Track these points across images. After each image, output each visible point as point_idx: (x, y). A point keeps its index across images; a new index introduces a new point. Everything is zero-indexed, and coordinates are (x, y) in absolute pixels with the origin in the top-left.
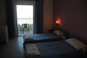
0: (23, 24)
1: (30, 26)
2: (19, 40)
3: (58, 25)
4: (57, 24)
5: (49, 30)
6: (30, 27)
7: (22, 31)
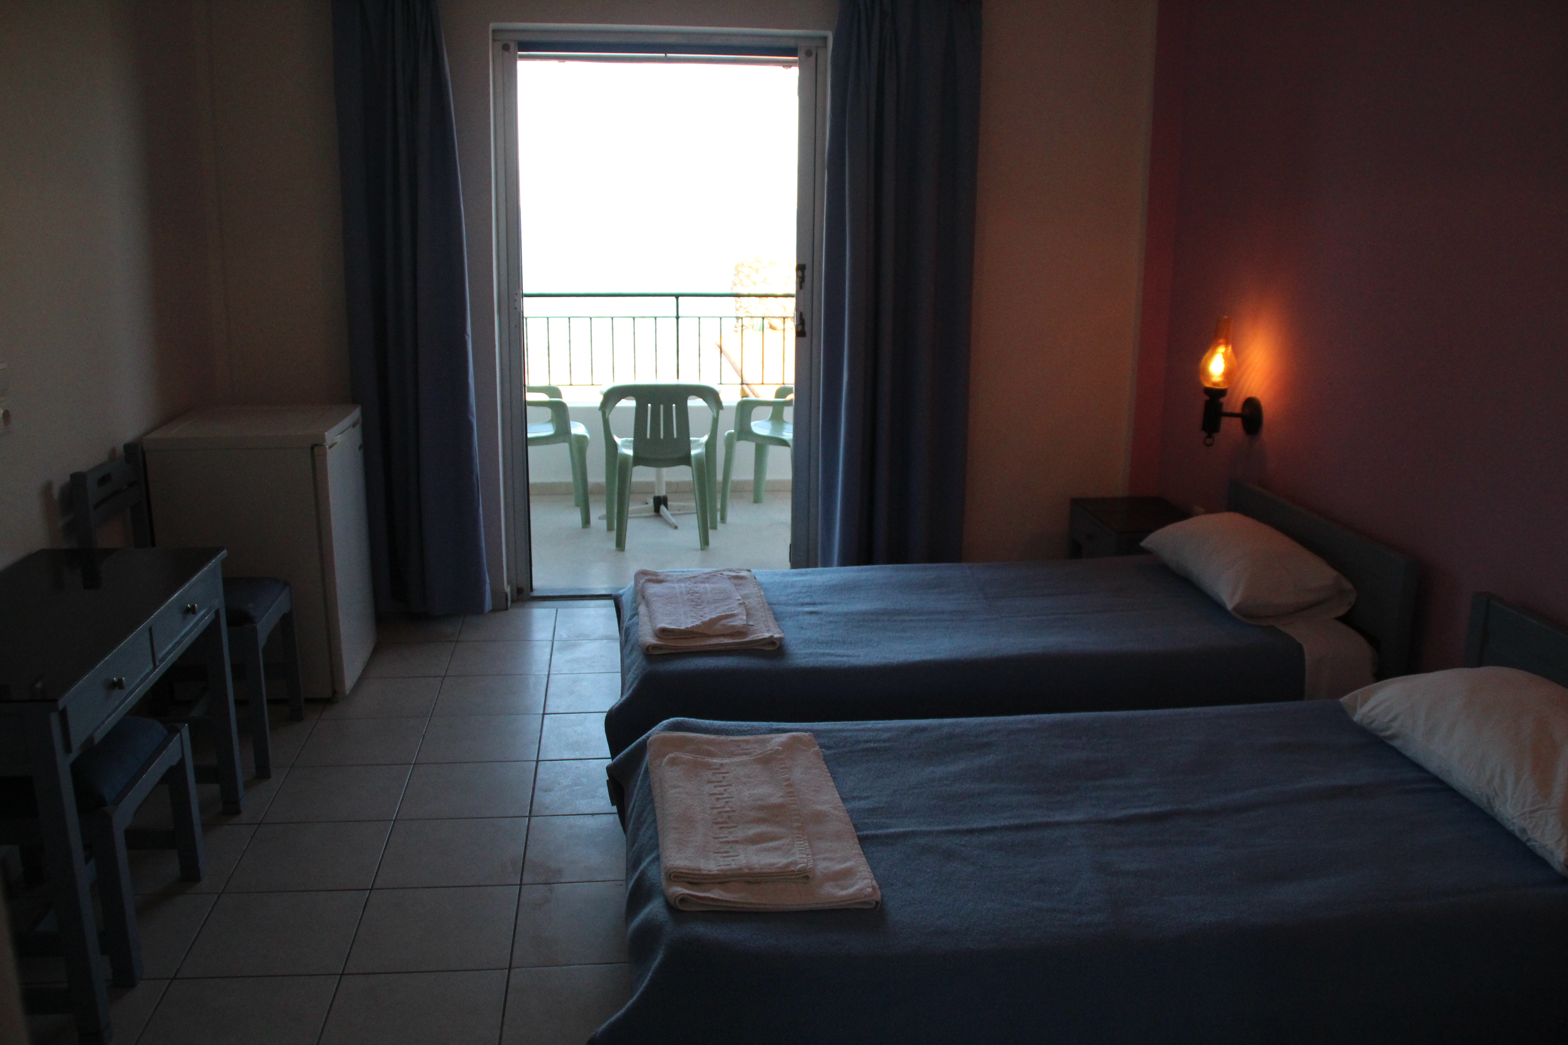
0: (613, 395)
1: (744, 432)
2: (540, 653)
3: (1232, 428)
4: (1215, 395)
5: (1079, 505)
6: (745, 450)
7: (604, 512)
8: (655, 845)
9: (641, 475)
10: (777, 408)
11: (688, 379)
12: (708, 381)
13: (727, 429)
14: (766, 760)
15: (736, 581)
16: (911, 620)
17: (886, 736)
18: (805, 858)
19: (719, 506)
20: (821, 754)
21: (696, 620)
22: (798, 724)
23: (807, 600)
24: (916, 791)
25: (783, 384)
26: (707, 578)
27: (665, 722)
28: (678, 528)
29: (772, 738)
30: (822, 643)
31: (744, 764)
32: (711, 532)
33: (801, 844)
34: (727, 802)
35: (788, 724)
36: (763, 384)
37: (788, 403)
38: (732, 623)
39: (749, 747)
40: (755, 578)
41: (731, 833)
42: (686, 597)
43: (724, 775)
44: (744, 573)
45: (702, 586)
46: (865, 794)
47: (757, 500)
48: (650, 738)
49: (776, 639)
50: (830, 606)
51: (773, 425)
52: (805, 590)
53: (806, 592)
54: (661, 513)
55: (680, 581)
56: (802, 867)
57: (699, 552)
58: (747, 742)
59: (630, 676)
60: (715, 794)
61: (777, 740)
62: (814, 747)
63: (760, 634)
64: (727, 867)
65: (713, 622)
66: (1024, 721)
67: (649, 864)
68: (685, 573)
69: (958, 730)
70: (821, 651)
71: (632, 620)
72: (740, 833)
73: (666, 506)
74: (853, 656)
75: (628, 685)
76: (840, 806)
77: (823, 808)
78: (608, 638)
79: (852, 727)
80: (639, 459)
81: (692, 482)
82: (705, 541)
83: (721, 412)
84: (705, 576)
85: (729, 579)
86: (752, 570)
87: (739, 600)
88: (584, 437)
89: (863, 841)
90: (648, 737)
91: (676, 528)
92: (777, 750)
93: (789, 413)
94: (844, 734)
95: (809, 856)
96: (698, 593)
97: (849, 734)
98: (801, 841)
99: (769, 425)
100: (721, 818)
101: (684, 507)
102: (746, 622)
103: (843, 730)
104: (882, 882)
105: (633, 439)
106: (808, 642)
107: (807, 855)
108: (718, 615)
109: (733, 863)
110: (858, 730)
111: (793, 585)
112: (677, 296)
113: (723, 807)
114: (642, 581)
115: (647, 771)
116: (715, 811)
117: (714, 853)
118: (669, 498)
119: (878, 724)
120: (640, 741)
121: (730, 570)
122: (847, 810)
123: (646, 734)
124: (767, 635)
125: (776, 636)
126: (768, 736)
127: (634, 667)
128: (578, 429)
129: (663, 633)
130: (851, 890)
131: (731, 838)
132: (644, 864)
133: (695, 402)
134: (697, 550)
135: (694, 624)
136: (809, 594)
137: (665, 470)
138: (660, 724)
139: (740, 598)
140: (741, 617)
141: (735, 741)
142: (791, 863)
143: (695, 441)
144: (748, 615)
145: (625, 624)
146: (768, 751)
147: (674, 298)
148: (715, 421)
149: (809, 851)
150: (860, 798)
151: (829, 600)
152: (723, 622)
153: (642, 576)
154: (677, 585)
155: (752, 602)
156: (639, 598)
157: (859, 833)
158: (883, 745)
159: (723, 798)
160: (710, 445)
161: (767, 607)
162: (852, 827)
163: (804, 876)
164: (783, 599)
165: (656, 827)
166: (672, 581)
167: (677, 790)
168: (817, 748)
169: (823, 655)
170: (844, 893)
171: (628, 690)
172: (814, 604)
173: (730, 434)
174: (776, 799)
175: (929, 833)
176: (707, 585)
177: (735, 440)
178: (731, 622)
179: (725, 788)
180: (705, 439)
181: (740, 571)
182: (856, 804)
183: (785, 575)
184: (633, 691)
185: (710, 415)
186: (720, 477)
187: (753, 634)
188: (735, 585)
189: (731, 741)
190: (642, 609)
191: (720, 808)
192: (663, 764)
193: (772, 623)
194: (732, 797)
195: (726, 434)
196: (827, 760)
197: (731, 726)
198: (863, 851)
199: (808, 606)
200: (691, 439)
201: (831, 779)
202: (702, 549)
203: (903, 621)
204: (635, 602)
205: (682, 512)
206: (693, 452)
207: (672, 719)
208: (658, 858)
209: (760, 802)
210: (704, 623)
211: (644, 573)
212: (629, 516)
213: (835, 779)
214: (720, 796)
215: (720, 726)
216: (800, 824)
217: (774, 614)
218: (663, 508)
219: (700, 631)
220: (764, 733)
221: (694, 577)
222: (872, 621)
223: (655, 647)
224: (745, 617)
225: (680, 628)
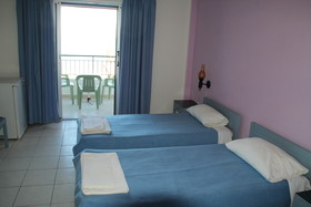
0: (79, 77)
1: (106, 85)
4: (201, 80)
5: (175, 101)
6: (107, 89)
7: (77, 101)
9: (84, 93)
10: (114, 80)
11: (95, 74)
12: (99, 74)
32: (99, 105)
42: (91, 121)
45: (95, 119)
54: (89, 101)
55: (90, 118)
68: (92, 116)
79: (126, 151)
80: (84, 90)
81: (95, 95)
83: (101, 81)
84: (97, 117)
86: (105, 115)
87: (102, 122)
91: (92, 105)
105: (83, 86)
108: (98, 125)
111: (114, 119)
118: (91, 98)
119: (132, 150)
124: (108, 130)
127: (79, 137)
128: (71, 84)
132: (79, 183)
133: (96, 79)
137: (90, 93)
144: (104, 125)
147: (92, 57)
155: (105, 122)
164: (112, 121)
173: (103, 85)
180: (98, 86)
183: (112, 116)
188: (102, 119)
190: (82, 124)
200: (95, 86)
202: (97, 109)
205: (93, 101)
206: (95, 89)
211: (83, 116)
212: (82, 102)
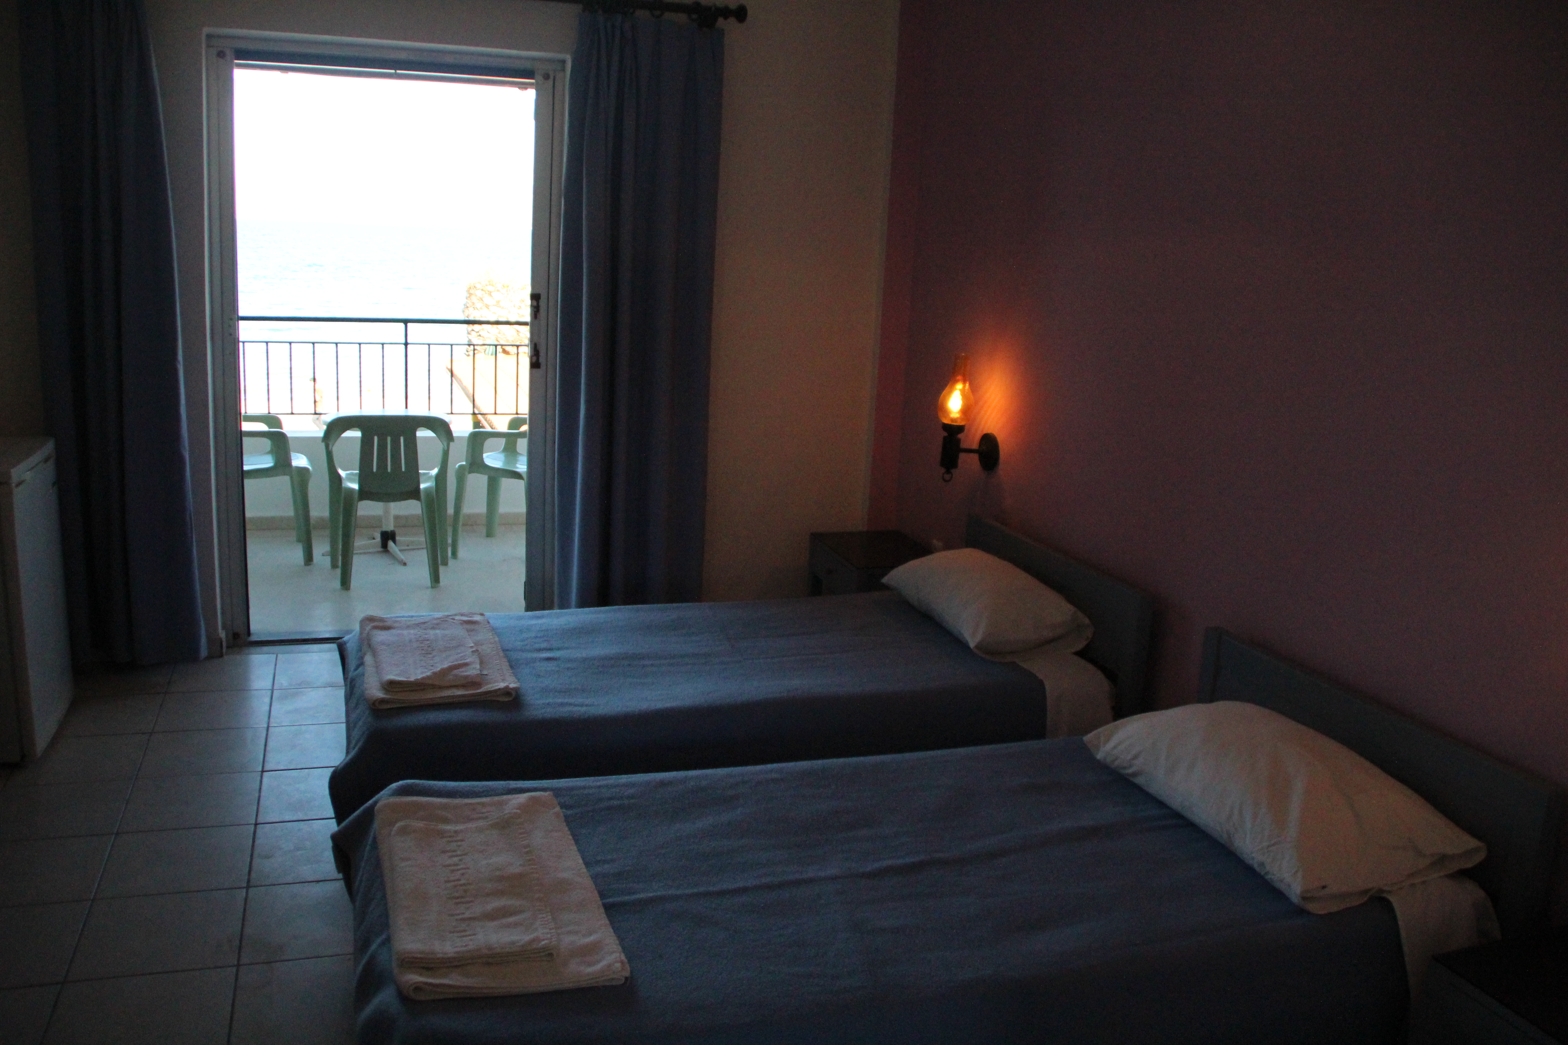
0: (337, 426)
1: (476, 464)
3: (970, 463)
4: (953, 431)
5: (818, 539)
6: (477, 484)
7: (327, 548)
8: (384, 924)
9: (367, 509)
10: (510, 440)
11: (417, 409)
12: (438, 411)
13: (459, 460)
14: (504, 825)
15: (469, 627)
16: (652, 665)
17: (632, 791)
18: (548, 933)
19: (450, 541)
20: (562, 815)
21: (426, 670)
22: (537, 782)
23: (544, 645)
24: (663, 851)
25: (517, 414)
26: (437, 624)
27: (394, 785)
28: (407, 565)
29: (509, 800)
30: (560, 692)
31: (480, 830)
32: (442, 569)
33: (544, 918)
34: (463, 874)
35: (525, 782)
36: (495, 414)
37: (522, 435)
38: (465, 674)
39: (484, 810)
40: (489, 622)
41: (468, 908)
42: (415, 645)
43: (459, 843)
44: (477, 618)
45: (432, 632)
46: (609, 857)
47: (489, 534)
48: (378, 805)
49: (511, 689)
50: (569, 651)
51: (506, 457)
52: (541, 634)
53: (543, 637)
54: (389, 549)
55: (408, 627)
56: (546, 944)
57: (430, 590)
58: (483, 805)
59: (356, 733)
60: (449, 865)
61: (514, 802)
62: (554, 808)
63: (494, 685)
64: (464, 949)
65: (444, 672)
66: (771, 771)
67: (380, 946)
68: (414, 618)
69: (704, 783)
70: (560, 701)
71: (358, 671)
72: (477, 909)
73: (394, 541)
74: (593, 705)
75: (354, 742)
76: (583, 873)
77: (565, 875)
78: (331, 685)
79: (595, 784)
80: (365, 494)
81: (421, 516)
82: (435, 578)
83: (451, 444)
84: (435, 622)
85: (461, 624)
86: (485, 614)
87: (472, 647)
88: (305, 470)
89: (609, 908)
90: (376, 803)
91: (405, 564)
92: (515, 813)
93: (522, 445)
94: (586, 792)
95: (553, 931)
96: (428, 640)
97: (591, 791)
98: (543, 914)
99: (502, 456)
100: (457, 891)
101: (412, 542)
102: (479, 672)
103: (584, 788)
104: (631, 956)
105: (358, 472)
106: (545, 691)
107: (550, 929)
108: (450, 664)
109: (471, 943)
110: (599, 787)
111: (529, 629)
112: (406, 322)
113: (459, 880)
114: (368, 628)
115: (375, 838)
116: (449, 885)
117: (451, 932)
118: (397, 532)
119: (621, 778)
120: (366, 807)
121: (462, 615)
122: (591, 876)
123: (374, 799)
124: (502, 685)
125: (512, 686)
126: (505, 797)
127: (360, 723)
128: (299, 461)
129: (391, 686)
130: (598, 967)
131: (467, 915)
132: (374, 947)
133: (423, 433)
134: (427, 588)
135: (424, 675)
136: (545, 638)
137: (392, 505)
138: (389, 787)
139: (473, 645)
140: (474, 666)
141: (471, 804)
142: (533, 940)
143: (424, 474)
144: (481, 663)
145: (351, 674)
146: (506, 814)
147: (402, 325)
148: (446, 453)
149: (552, 925)
150: (605, 862)
151: (566, 645)
152: (456, 672)
153: (368, 622)
154: (405, 632)
155: (486, 649)
156: (365, 648)
157: (604, 901)
158: (626, 802)
159: (458, 870)
160: (441, 478)
161: (502, 654)
162: (597, 895)
163: (548, 954)
164: (519, 644)
165: (386, 904)
166: (401, 628)
167: (409, 863)
168: (558, 809)
169: (562, 705)
170: (590, 970)
171: (354, 748)
172: (550, 649)
173: (461, 466)
174: (515, 869)
175: (677, 898)
176: (438, 631)
177: (467, 473)
178: (463, 672)
179: (460, 858)
180: (435, 472)
181: (473, 616)
182: (598, 869)
183: (520, 618)
184: (359, 749)
185: (439, 446)
186: (451, 510)
187: (487, 684)
188: (468, 631)
189: (466, 804)
190: (368, 659)
191: (454, 881)
192: (393, 833)
193: (508, 672)
194: (468, 868)
195: (457, 466)
196: (568, 820)
197: (466, 787)
198: (610, 920)
199: (544, 652)
200: (420, 471)
201: (573, 842)
202: (432, 587)
203: (644, 666)
204: (361, 651)
205: (410, 547)
206: (423, 486)
207: (401, 783)
208: (388, 940)
209: (498, 873)
210: (435, 674)
211: (370, 619)
212: (355, 552)
213: (577, 842)
214: (455, 868)
215: (453, 787)
216: (542, 895)
217: (509, 661)
218: (391, 544)
219: (430, 682)
220: (503, 794)
221: (425, 623)
222: (612, 666)
223: (382, 701)
224: (478, 666)
225: (409, 679)
